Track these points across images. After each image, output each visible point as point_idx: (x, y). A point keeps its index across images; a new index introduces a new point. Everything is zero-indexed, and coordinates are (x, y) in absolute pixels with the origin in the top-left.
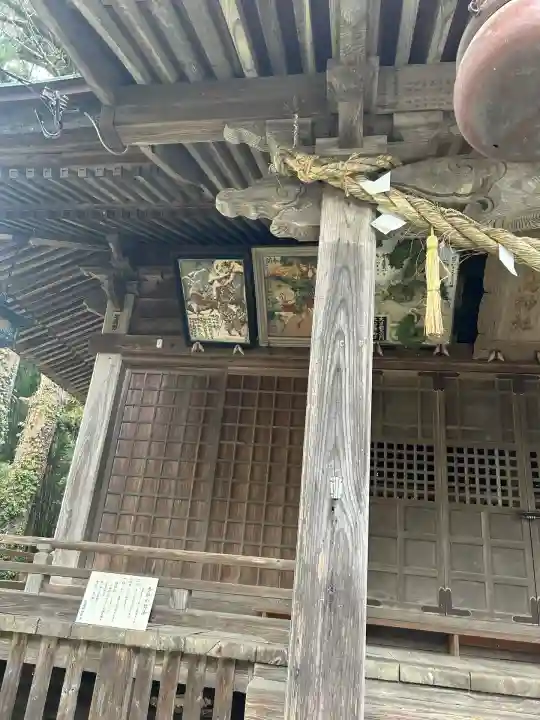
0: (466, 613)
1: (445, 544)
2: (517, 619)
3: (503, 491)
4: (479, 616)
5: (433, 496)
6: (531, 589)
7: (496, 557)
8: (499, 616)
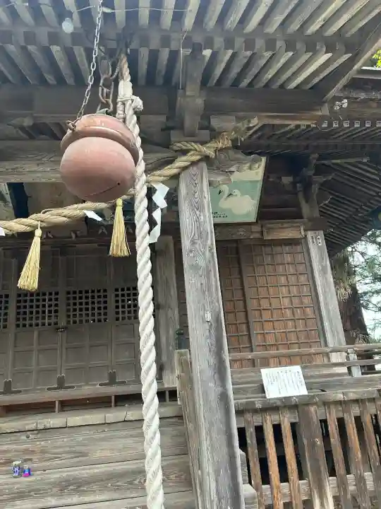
0: (20, 392)
1: (11, 353)
2: (49, 389)
3: (49, 316)
4: (26, 392)
5: (6, 325)
6: (59, 371)
7: (40, 356)
8: (38, 389)
